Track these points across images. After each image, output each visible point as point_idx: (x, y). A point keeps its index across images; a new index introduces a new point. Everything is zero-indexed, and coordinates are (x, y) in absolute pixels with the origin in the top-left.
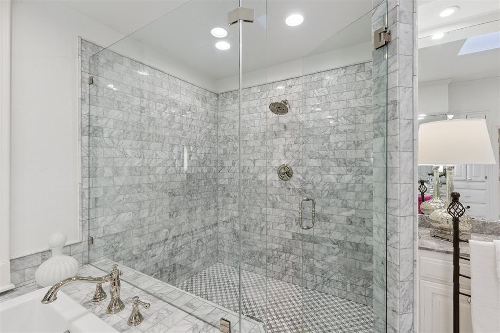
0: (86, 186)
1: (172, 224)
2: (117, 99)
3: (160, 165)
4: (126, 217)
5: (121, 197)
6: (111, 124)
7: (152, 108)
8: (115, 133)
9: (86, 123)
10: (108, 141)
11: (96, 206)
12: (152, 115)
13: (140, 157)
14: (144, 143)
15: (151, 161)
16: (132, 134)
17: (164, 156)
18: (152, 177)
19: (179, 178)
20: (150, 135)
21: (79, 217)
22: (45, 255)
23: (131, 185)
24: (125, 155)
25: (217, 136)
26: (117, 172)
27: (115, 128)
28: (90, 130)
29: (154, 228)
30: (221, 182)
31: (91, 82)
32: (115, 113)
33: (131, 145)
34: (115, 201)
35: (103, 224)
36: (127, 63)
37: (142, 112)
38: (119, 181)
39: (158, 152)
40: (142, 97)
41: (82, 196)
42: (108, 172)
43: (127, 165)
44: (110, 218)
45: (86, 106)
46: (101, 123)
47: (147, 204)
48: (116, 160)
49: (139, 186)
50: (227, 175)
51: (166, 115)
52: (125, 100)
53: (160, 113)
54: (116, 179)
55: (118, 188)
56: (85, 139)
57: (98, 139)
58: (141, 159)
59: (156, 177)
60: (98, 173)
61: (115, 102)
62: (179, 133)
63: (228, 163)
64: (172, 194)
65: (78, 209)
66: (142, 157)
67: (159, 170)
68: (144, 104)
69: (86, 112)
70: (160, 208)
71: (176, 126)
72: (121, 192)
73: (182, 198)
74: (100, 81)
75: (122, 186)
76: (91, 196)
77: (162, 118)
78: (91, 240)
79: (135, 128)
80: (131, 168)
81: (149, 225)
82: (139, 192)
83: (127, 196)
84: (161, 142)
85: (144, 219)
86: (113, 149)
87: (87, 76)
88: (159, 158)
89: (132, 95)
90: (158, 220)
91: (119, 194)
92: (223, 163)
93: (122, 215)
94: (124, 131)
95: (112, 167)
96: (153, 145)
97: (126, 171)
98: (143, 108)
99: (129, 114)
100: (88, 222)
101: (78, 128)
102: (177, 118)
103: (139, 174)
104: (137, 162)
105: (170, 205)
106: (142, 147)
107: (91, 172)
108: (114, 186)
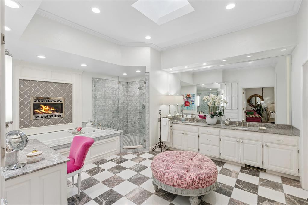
0: (93, 109)
1: (113, 120)
3: (110, 105)
4: (102, 117)
5: (100, 112)
6: (98, 95)
7: (108, 90)
8: (99, 97)
9: (93, 96)
10: (97, 99)
11: (95, 114)
12: (108, 92)
16: (103, 97)
17: (111, 102)
18: (108, 108)
19: (115, 108)
20: (107, 97)
21: (92, 116)
22: (87, 122)
23: (103, 109)
24: (101, 102)
25: (127, 95)
26: (99, 106)
28: (94, 97)
29: (108, 121)
30: (128, 109)
31: (94, 86)
32: (99, 93)
33: (103, 100)
36: (102, 80)
38: (100, 108)
40: (105, 88)
41: (93, 112)
42: (98, 106)
44: (98, 117)
45: (93, 92)
46: (96, 95)
47: (106, 114)
49: (105, 110)
50: (130, 107)
51: (111, 91)
52: (101, 89)
53: (110, 91)
54: (99, 108)
56: (93, 99)
57: (96, 99)
60: (96, 106)
61: (99, 90)
62: (115, 96)
63: (130, 104)
64: (113, 112)
65: (92, 114)
66: (105, 102)
67: (109, 106)
68: (106, 90)
69: (93, 93)
70: (110, 116)
71: (114, 94)
73: (116, 113)
74: (96, 86)
75: (101, 110)
77: (110, 92)
78: (95, 121)
80: (102, 105)
81: (107, 119)
83: (102, 112)
87: (93, 85)
89: (103, 88)
90: (109, 119)
91: (100, 111)
92: (129, 104)
94: (101, 97)
96: (108, 99)
98: (105, 90)
99: (102, 92)
100: (94, 117)
101: (92, 97)
102: (114, 92)
103: (104, 107)
104: (104, 104)
105: (112, 115)
106: (105, 100)
107: (94, 106)
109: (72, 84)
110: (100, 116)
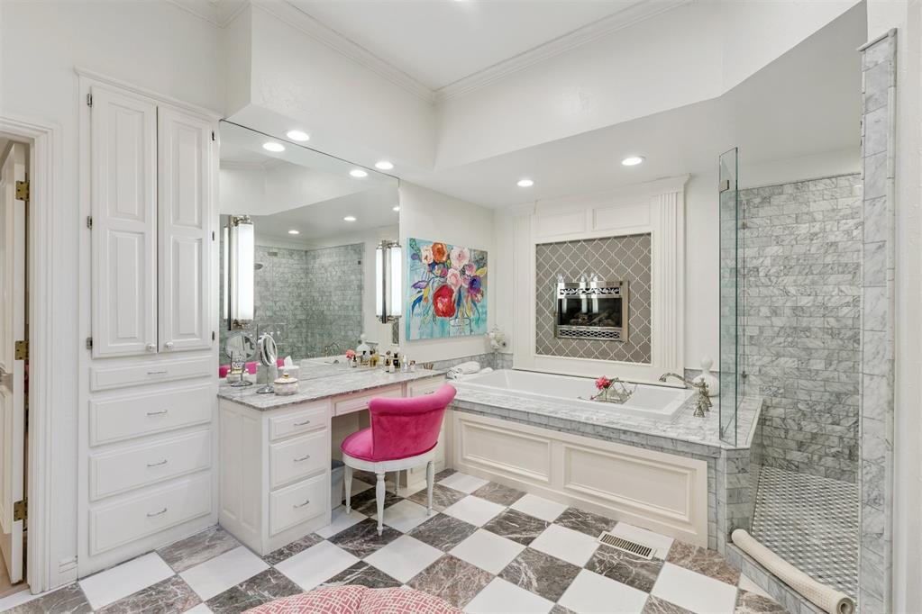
2: (775, 234)
3: (848, 304)
4: (788, 363)
5: (782, 340)
6: (768, 262)
7: (831, 230)
8: (773, 270)
10: (764, 280)
12: (832, 238)
13: (809, 295)
14: (816, 278)
15: (829, 299)
16: (797, 269)
17: (853, 292)
18: (830, 320)
20: (827, 265)
23: (795, 328)
24: (787, 293)
26: (775, 312)
27: (772, 266)
28: (745, 272)
29: (835, 386)
31: (745, 225)
32: (774, 250)
33: (795, 281)
34: (774, 342)
35: (759, 363)
36: (789, 190)
37: (812, 240)
38: (778, 322)
39: (843, 288)
40: (813, 221)
42: (765, 311)
43: (789, 304)
44: (766, 359)
46: (754, 263)
47: (822, 353)
48: (774, 299)
49: (808, 329)
52: (787, 232)
53: (847, 233)
54: (774, 319)
55: (776, 329)
57: (751, 279)
58: (811, 298)
59: (838, 321)
61: (773, 238)
66: (814, 293)
68: (816, 229)
72: (781, 334)
74: (756, 221)
75: (781, 328)
76: (746, 334)
77: (850, 240)
78: (744, 375)
79: (801, 261)
80: (795, 308)
81: (826, 380)
82: (807, 337)
83: (790, 339)
84: (849, 273)
85: (817, 371)
86: (771, 288)
88: (846, 295)
89: (797, 223)
90: (842, 378)
91: (778, 335)
93: (782, 360)
94: (785, 267)
95: (770, 307)
96: (833, 279)
97: (788, 312)
98: (815, 234)
99: (792, 246)
103: (808, 315)
104: (805, 301)
106: (814, 283)
108: (772, 326)
109: (649, 234)
110: (778, 356)
